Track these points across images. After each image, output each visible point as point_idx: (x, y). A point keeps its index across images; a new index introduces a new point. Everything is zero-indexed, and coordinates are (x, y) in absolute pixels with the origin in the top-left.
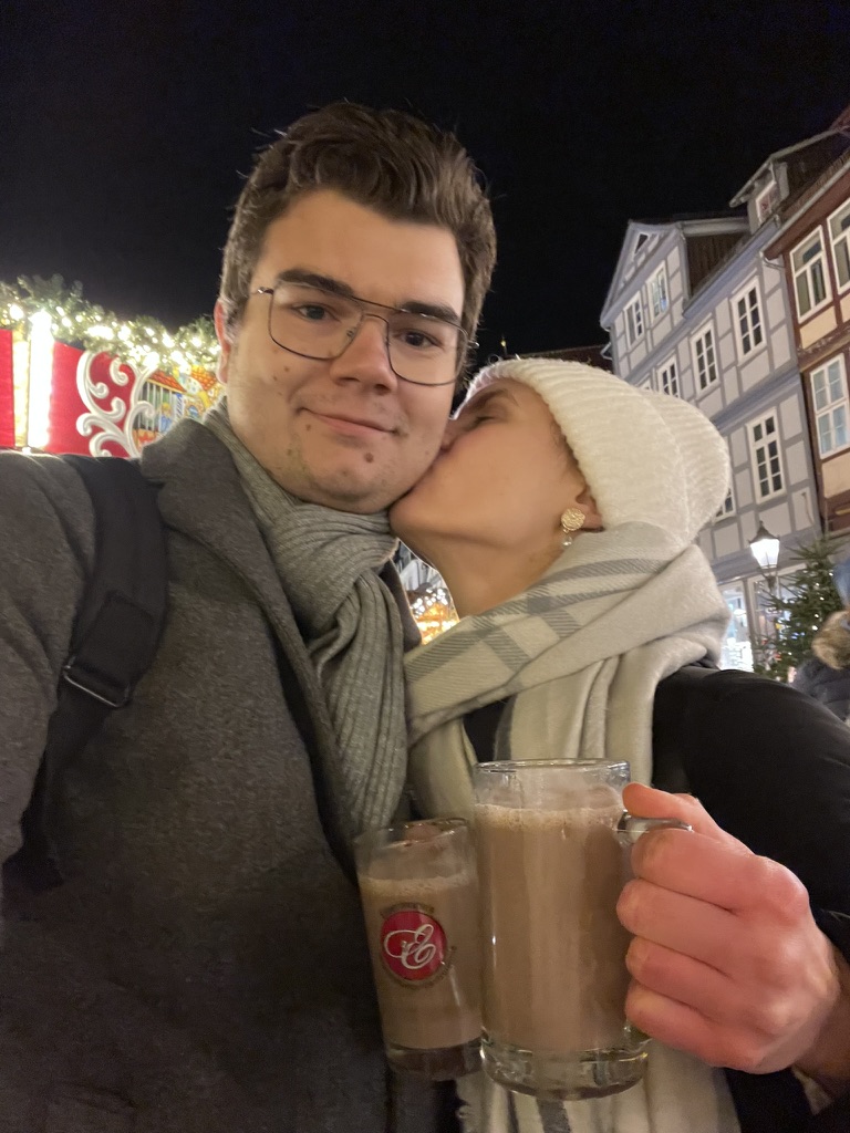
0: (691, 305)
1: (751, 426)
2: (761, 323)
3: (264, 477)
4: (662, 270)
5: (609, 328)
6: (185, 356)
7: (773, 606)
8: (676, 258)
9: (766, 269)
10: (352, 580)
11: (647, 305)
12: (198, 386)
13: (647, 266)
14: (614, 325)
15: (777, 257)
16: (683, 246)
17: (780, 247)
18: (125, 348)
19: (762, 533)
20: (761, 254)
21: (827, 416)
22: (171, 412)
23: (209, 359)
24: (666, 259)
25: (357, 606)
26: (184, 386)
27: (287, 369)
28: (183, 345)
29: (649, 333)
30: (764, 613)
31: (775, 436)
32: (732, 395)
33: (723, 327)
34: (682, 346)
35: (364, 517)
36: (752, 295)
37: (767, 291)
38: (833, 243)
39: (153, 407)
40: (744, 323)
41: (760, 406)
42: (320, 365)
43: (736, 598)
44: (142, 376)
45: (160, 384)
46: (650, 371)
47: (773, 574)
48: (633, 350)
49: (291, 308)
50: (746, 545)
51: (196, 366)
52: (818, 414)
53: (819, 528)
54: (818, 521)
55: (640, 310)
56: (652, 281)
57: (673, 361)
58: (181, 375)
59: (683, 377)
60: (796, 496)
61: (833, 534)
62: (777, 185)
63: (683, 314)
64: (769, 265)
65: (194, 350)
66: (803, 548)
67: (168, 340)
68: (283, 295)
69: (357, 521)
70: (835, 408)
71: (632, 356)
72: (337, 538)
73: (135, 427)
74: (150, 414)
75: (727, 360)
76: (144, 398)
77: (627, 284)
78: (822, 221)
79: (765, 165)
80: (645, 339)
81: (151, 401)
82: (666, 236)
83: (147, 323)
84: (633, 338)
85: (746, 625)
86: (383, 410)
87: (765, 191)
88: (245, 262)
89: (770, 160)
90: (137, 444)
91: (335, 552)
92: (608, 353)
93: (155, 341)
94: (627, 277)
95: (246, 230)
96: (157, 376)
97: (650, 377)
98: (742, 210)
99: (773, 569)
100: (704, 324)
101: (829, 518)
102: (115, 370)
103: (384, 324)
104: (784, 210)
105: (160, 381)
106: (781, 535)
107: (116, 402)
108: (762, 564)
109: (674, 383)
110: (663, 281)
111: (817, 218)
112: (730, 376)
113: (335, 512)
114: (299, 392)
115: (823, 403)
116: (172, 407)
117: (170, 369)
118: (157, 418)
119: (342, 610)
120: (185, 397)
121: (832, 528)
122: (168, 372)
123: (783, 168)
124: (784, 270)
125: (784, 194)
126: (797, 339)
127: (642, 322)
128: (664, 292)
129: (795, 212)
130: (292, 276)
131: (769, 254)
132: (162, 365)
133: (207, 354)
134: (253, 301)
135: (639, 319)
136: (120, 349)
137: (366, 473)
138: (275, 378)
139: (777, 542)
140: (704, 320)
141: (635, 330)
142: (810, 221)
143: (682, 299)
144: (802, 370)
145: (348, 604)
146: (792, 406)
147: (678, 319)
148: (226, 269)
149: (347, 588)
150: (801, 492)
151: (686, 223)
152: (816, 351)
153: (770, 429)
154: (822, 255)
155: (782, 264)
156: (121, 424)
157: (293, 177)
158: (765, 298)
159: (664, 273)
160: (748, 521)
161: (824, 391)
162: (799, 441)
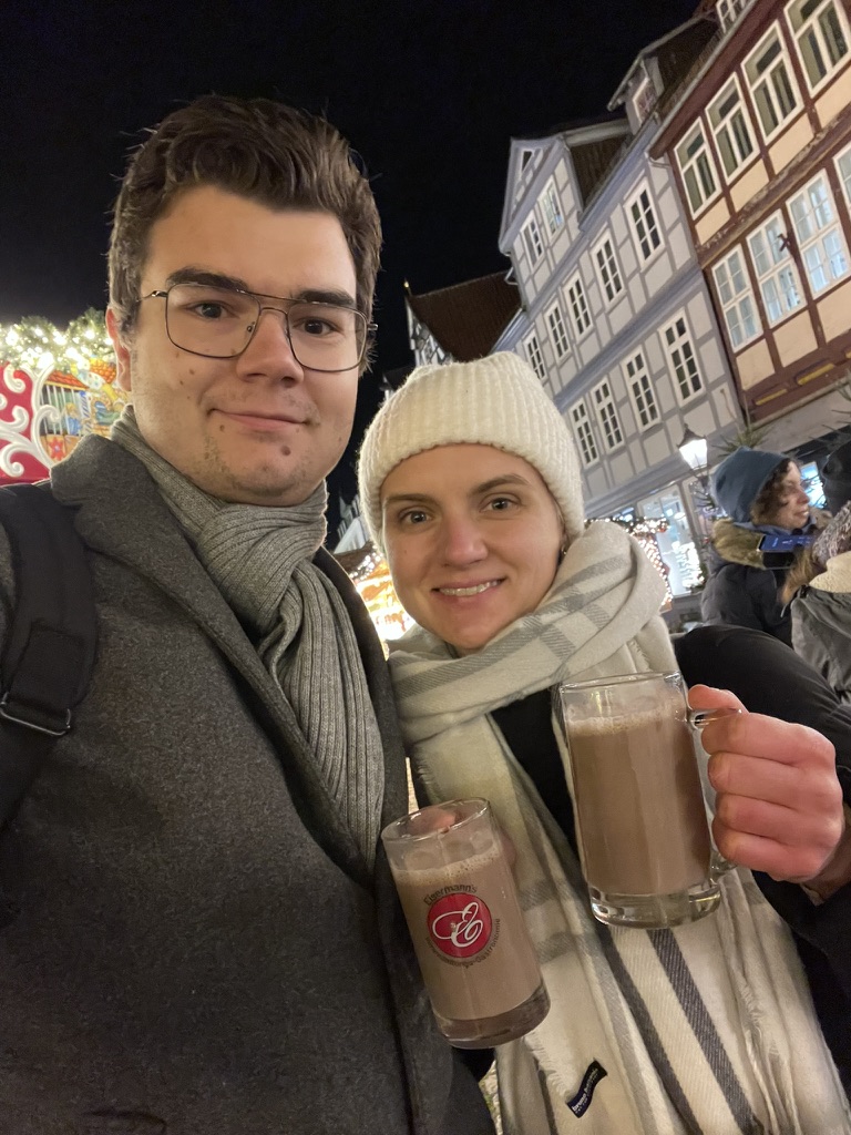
0: (586, 216)
1: (663, 330)
2: (657, 225)
3: (185, 484)
4: (551, 185)
5: (509, 253)
6: (80, 352)
7: (708, 505)
8: (563, 170)
9: (654, 170)
10: (289, 573)
11: (543, 223)
12: (100, 380)
13: (534, 186)
14: (512, 248)
15: (662, 155)
16: (568, 156)
17: (663, 145)
18: (16, 354)
19: (689, 435)
20: (646, 155)
21: (734, 308)
22: (77, 412)
23: (106, 350)
24: (553, 173)
25: (298, 598)
26: (86, 383)
27: (192, 372)
28: (76, 340)
29: (549, 252)
30: (702, 513)
31: (687, 337)
32: (640, 303)
33: (621, 235)
34: (584, 260)
35: (290, 509)
36: (644, 197)
37: (657, 192)
38: (714, 134)
39: (57, 410)
40: (640, 228)
41: (669, 309)
42: (225, 363)
43: (674, 502)
44: (39, 381)
45: (60, 385)
46: (556, 290)
47: (705, 473)
48: (537, 271)
49: (187, 308)
50: (676, 450)
51: (94, 360)
52: (725, 308)
53: (742, 422)
54: (741, 414)
55: (537, 229)
56: (544, 197)
57: (577, 276)
58: (80, 372)
59: (590, 292)
60: (716, 393)
61: (757, 424)
62: (651, 81)
63: (579, 227)
64: (655, 165)
65: (89, 344)
66: (728, 444)
67: (59, 337)
68: (177, 297)
69: (284, 515)
70: (740, 299)
71: (536, 277)
72: (268, 534)
73: (43, 433)
74: (55, 418)
75: (629, 268)
76: (46, 402)
77: (519, 205)
78: (700, 112)
79: (636, 62)
80: (546, 258)
81: (54, 404)
82: (550, 149)
83: (34, 324)
84: (534, 261)
85: (687, 527)
86: (292, 402)
87: (640, 90)
88: (131, 266)
89: (639, 57)
90: (47, 451)
91: (268, 549)
92: (513, 279)
93: (45, 340)
94: (519, 197)
95: (128, 233)
96: (54, 376)
97: (558, 296)
98: (621, 113)
99: (704, 469)
100: (601, 235)
101: (750, 410)
102: (9, 378)
103: (283, 316)
104: (662, 106)
105: (58, 382)
106: (707, 434)
107: (17, 411)
108: (693, 466)
109: (582, 299)
110: (554, 197)
111: (695, 110)
112: (635, 284)
113: (262, 509)
114: (208, 394)
115: (728, 297)
116: (78, 407)
117: (67, 368)
118: (64, 418)
119: (284, 604)
120: (88, 394)
121: (754, 419)
122: (65, 372)
123: (654, 63)
124: (670, 168)
125: (659, 90)
126: (694, 236)
127: (540, 241)
128: (557, 208)
129: (671, 108)
130: (183, 277)
131: (654, 154)
132: (58, 365)
133: (103, 346)
134: (145, 304)
135: (537, 239)
136: (10, 355)
137: (285, 466)
138: (181, 383)
139: (703, 442)
140: (602, 230)
141: (535, 250)
142: (689, 115)
143: (575, 213)
144: (703, 267)
145: (289, 597)
146: (699, 303)
147: (575, 233)
148: (111, 275)
149: (286, 582)
150: (718, 389)
151: (568, 132)
152: (713, 245)
153: (681, 331)
154: (705, 147)
155: (668, 162)
156: (27, 433)
157: (171, 176)
158: (656, 199)
159: (554, 187)
160: (674, 425)
161: (727, 285)
162: (710, 338)
